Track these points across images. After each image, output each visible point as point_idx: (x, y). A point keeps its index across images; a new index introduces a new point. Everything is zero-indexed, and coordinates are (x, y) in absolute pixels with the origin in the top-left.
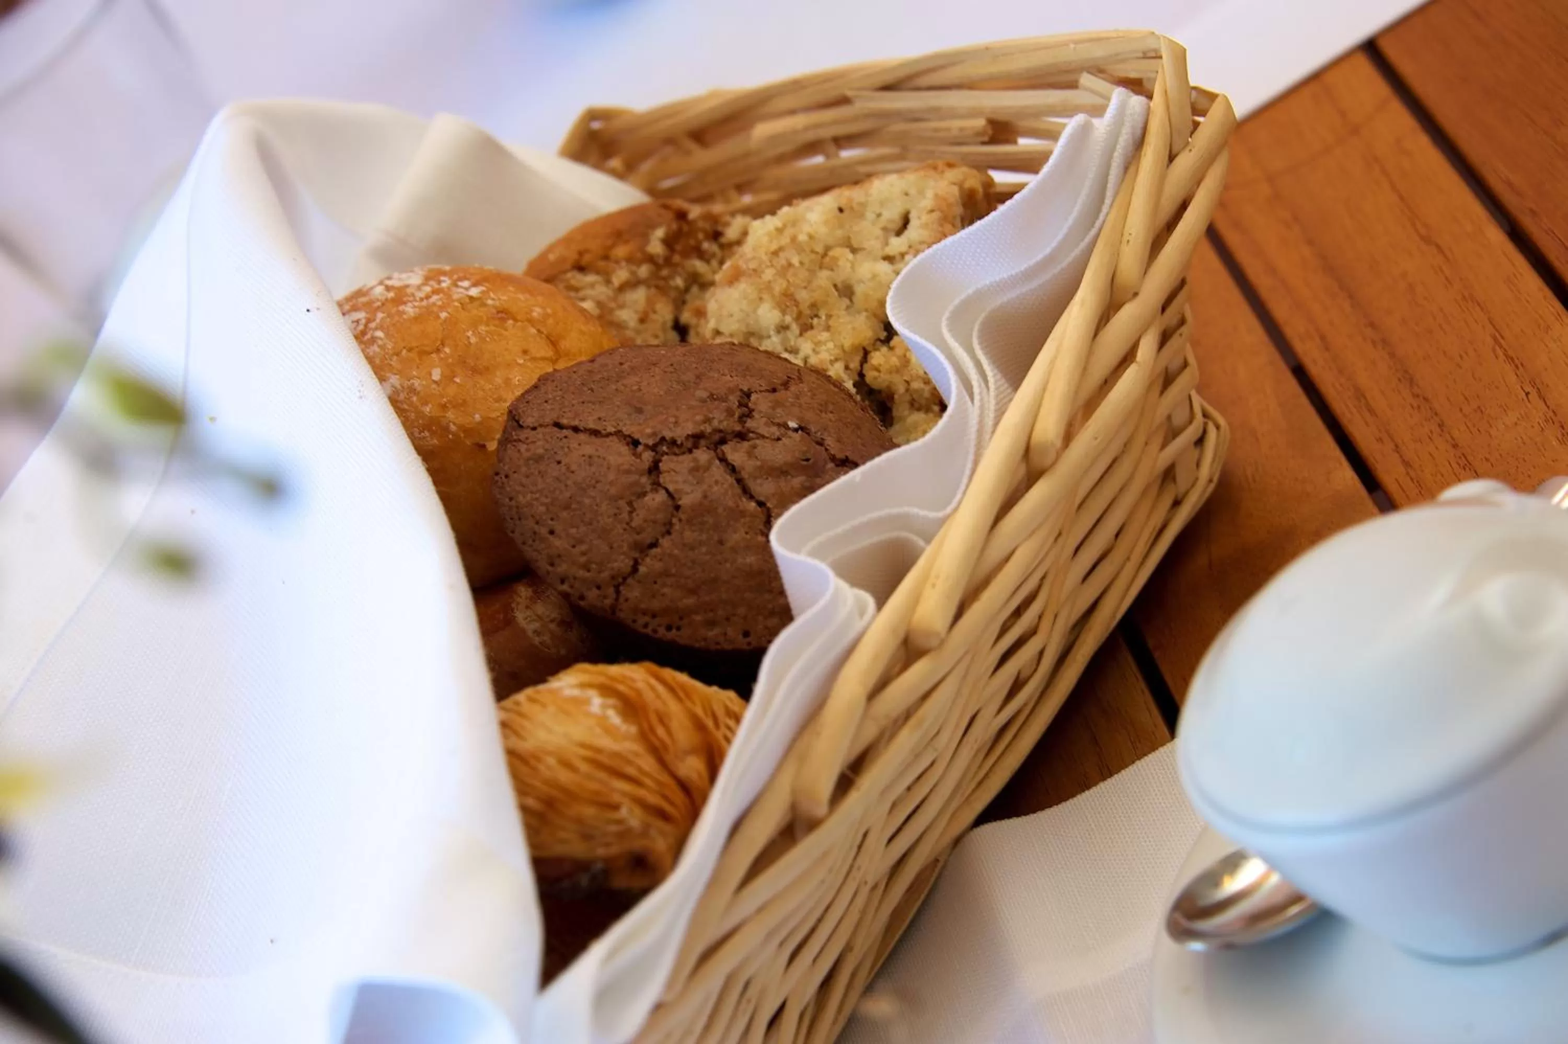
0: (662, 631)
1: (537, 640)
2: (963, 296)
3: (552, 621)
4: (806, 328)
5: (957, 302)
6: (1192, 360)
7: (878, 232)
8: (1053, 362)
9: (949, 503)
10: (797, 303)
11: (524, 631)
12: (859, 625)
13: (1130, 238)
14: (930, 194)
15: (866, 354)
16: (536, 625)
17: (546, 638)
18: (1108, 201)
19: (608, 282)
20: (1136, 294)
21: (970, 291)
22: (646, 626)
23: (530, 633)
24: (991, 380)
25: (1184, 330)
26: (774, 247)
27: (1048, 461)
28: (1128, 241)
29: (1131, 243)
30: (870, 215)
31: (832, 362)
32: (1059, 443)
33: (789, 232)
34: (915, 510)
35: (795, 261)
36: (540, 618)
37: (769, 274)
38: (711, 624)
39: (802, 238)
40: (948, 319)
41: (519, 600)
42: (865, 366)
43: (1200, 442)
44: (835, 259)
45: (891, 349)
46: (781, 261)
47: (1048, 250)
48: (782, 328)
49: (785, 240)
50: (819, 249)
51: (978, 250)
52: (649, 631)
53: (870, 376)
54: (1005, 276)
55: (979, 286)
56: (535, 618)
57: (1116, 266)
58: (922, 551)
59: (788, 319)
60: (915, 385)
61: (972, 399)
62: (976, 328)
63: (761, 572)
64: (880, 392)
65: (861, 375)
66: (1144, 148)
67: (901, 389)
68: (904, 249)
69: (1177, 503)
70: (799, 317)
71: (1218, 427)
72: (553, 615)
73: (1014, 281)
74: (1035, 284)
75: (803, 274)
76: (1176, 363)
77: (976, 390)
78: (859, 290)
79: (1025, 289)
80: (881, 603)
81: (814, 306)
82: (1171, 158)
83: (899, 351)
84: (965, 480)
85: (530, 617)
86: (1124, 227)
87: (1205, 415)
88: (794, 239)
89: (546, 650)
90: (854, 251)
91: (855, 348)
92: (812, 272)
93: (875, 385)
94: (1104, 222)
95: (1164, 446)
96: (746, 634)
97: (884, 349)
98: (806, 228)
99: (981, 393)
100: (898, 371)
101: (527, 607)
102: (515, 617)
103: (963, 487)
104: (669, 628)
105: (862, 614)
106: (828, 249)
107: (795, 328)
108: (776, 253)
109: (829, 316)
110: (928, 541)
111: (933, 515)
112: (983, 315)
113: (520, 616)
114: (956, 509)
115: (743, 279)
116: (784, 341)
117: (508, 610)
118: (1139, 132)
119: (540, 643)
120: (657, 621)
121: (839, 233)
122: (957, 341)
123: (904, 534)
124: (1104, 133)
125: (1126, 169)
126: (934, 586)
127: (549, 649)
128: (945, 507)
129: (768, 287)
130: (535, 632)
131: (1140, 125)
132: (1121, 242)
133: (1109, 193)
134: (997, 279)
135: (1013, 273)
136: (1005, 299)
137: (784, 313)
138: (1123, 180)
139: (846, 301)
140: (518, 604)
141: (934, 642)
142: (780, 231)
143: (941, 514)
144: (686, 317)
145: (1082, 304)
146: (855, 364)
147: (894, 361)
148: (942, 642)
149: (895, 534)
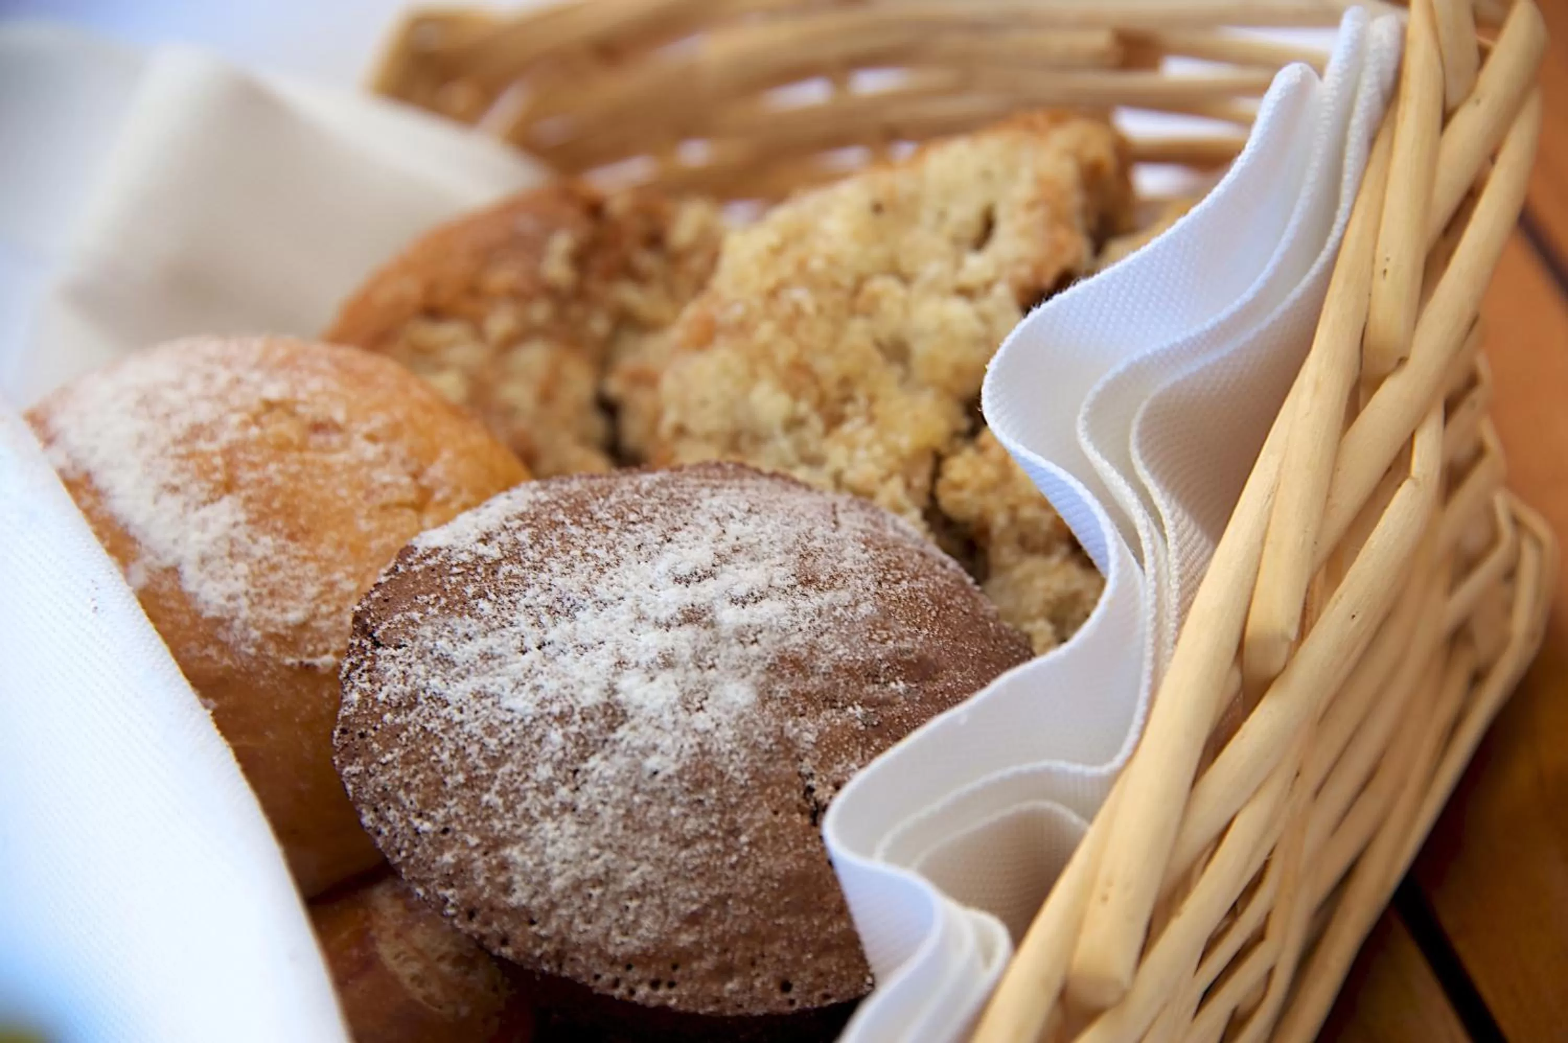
0: (643, 991)
1: (418, 993)
2: (1108, 376)
3: (441, 958)
4: (834, 421)
5: (1098, 387)
6: (1491, 441)
7: (942, 245)
8: (1273, 492)
9: (1116, 750)
10: (816, 380)
11: (395, 978)
12: (986, 977)
13: (1388, 266)
14: (1026, 174)
15: (938, 460)
16: (415, 968)
17: (435, 989)
18: (1344, 205)
19: (479, 333)
20: (1402, 361)
21: (1120, 367)
22: (616, 984)
23: (406, 982)
24: (1168, 523)
25: (1479, 395)
26: (770, 281)
27: (1278, 664)
28: (1385, 271)
29: (1388, 275)
30: (927, 216)
31: (884, 480)
32: (1293, 633)
33: (793, 254)
34: (1060, 765)
35: (809, 306)
36: (421, 954)
37: (765, 331)
38: (724, 972)
39: (817, 264)
40: (1085, 418)
41: (382, 923)
42: (942, 484)
43: (1510, 574)
44: (875, 300)
45: (982, 450)
46: (784, 308)
47: (1248, 295)
48: (794, 424)
49: (786, 268)
50: (847, 281)
51: (1130, 299)
52: (620, 992)
53: (948, 500)
54: (1179, 339)
55: (1136, 357)
56: (413, 954)
57: (1368, 315)
58: (1081, 836)
59: (804, 408)
60: (1028, 512)
61: (1140, 560)
62: (1134, 429)
63: (803, 879)
64: (966, 524)
65: (933, 497)
66: (1401, 108)
67: (1000, 520)
68: (989, 273)
69: (1478, 678)
70: (821, 404)
71: (1538, 543)
72: (445, 948)
73: (1194, 347)
74: (1227, 349)
75: (823, 328)
76: (1465, 450)
77: (1146, 546)
78: (920, 349)
79: (1213, 357)
80: (1018, 936)
81: (846, 382)
82: (1447, 116)
83: (994, 453)
84: (1141, 707)
85: (404, 953)
86: (1375, 247)
87: (1516, 522)
88: (802, 266)
89: (436, 1010)
90: (906, 279)
91: (918, 454)
92: (838, 325)
93: (957, 514)
94: (1341, 239)
95: (1452, 588)
96: (786, 987)
97: (969, 453)
98: (822, 247)
99: (1154, 552)
100: (993, 487)
101: (398, 935)
102: (377, 955)
103: (1138, 720)
104: (655, 985)
105: (988, 955)
106: (861, 281)
107: (816, 423)
108: (773, 294)
109: (872, 399)
110: (1089, 815)
111: (1092, 771)
112: (1145, 404)
113: (386, 951)
114: (1129, 760)
115: (720, 340)
116: (799, 446)
117: (363, 938)
118: (1389, 78)
119: (425, 998)
120: (635, 974)
121: (878, 252)
122: (1106, 457)
123: (1047, 805)
124: (1332, 89)
125: (1372, 142)
126: (1105, 899)
127: (440, 1007)
128: (1110, 758)
129: (766, 352)
130: (414, 978)
131: (1390, 67)
132: (1372, 274)
133: (1346, 191)
134: (1165, 345)
135: (1192, 333)
136: (1178, 376)
137: (796, 396)
138: (1367, 163)
139: (897, 370)
140: (382, 930)
141: (1111, 997)
142: (777, 251)
143: (1105, 769)
144: (615, 386)
145: (1317, 385)
146: (921, 480)
147: (988, 472)
148: (1124, 996)
149: (1028, 805)
